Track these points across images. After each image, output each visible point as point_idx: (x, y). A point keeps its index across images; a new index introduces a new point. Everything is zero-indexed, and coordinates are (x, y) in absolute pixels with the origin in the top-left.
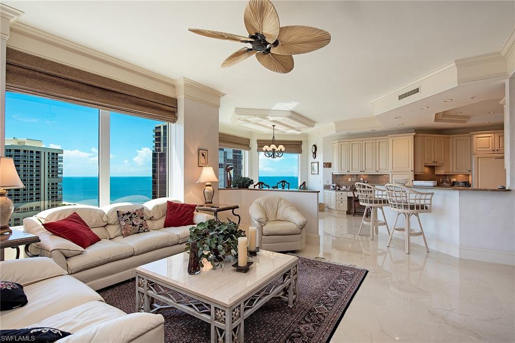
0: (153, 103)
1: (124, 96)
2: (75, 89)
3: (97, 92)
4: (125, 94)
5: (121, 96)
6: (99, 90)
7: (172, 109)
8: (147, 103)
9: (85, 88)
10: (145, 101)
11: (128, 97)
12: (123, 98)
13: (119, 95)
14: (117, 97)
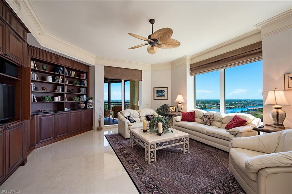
0: (242, 54)
1: (225, 60)
2: (206, 67)
3: (214, 64)
4: (225, 59)
5: (223, 60)
6: (214, 63)
7: (258, 50)
8: (238, 57)
9: (209, 65)
10: (236, 56)
11: (227, 59)
12: (225, 61)
13: (222, 61)
14: (222, 62)
